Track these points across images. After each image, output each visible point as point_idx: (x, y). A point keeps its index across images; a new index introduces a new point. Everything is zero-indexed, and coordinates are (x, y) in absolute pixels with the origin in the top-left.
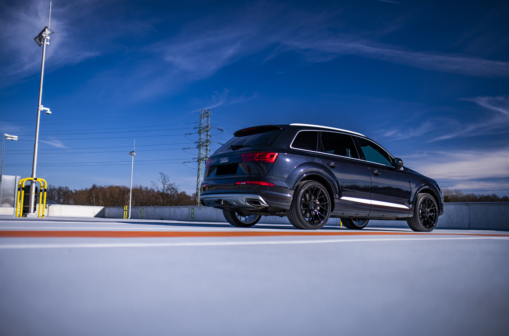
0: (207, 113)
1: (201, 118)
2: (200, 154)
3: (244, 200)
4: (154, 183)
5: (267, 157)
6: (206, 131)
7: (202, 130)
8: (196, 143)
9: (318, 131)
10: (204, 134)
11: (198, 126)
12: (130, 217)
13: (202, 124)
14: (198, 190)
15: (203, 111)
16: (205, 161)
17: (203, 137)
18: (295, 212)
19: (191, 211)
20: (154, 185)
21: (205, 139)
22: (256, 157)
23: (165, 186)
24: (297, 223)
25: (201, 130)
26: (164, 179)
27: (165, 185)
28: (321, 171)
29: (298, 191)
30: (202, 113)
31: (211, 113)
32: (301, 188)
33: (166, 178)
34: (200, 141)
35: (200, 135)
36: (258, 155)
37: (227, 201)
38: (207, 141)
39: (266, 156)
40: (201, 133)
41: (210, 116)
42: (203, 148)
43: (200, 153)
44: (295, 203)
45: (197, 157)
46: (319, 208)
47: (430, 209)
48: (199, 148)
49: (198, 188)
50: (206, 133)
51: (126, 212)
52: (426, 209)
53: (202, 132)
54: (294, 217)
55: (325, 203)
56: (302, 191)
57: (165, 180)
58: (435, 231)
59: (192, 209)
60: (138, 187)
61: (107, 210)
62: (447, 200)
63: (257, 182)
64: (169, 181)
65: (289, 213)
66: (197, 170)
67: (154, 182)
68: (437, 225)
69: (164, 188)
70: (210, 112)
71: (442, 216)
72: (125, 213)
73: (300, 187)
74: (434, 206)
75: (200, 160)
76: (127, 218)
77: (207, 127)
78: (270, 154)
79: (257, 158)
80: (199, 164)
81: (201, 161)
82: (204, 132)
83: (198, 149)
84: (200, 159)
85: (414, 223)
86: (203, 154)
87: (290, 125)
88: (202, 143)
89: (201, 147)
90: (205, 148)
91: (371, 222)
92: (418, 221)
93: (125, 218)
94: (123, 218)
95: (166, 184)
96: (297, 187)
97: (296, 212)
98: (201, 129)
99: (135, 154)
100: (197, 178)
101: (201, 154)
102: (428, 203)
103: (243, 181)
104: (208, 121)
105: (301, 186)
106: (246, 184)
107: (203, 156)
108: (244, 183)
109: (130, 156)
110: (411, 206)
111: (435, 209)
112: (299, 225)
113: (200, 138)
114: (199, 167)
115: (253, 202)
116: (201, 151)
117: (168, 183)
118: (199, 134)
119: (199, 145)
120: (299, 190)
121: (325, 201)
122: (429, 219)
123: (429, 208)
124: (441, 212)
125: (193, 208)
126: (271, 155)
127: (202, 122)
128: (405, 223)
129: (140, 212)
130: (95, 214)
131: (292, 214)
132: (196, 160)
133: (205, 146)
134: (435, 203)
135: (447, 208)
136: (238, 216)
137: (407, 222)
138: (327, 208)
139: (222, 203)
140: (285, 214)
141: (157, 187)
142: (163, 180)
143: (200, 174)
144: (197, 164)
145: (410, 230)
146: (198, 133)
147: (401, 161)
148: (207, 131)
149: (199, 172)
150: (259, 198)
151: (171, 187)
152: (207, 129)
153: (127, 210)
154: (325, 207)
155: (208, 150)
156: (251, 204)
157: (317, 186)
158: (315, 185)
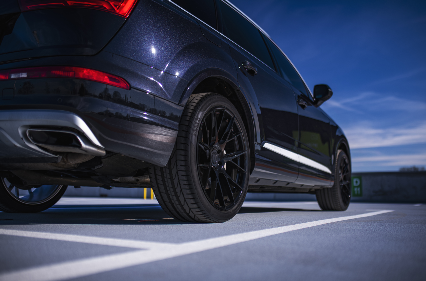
3: (20, 132)
18: (180, 173)
24: (182, 207)
44: (182, 147)
46: (225, 165)
52: (341, 175)
54: (178, 190)
55: (238, 156)
65: (160, 178)
97: (184, 173)
102: (343, 165)
115: (53, 140)
121: (238, 148)
122: (344, 191)
131: (169, 181)
136: (11, 187)
138: (242, 166)
140: (138, 180)
150: (73, 121)
154: (238, 163)
156: (43, 145)
157: (227, 109)
158: (224, 107)
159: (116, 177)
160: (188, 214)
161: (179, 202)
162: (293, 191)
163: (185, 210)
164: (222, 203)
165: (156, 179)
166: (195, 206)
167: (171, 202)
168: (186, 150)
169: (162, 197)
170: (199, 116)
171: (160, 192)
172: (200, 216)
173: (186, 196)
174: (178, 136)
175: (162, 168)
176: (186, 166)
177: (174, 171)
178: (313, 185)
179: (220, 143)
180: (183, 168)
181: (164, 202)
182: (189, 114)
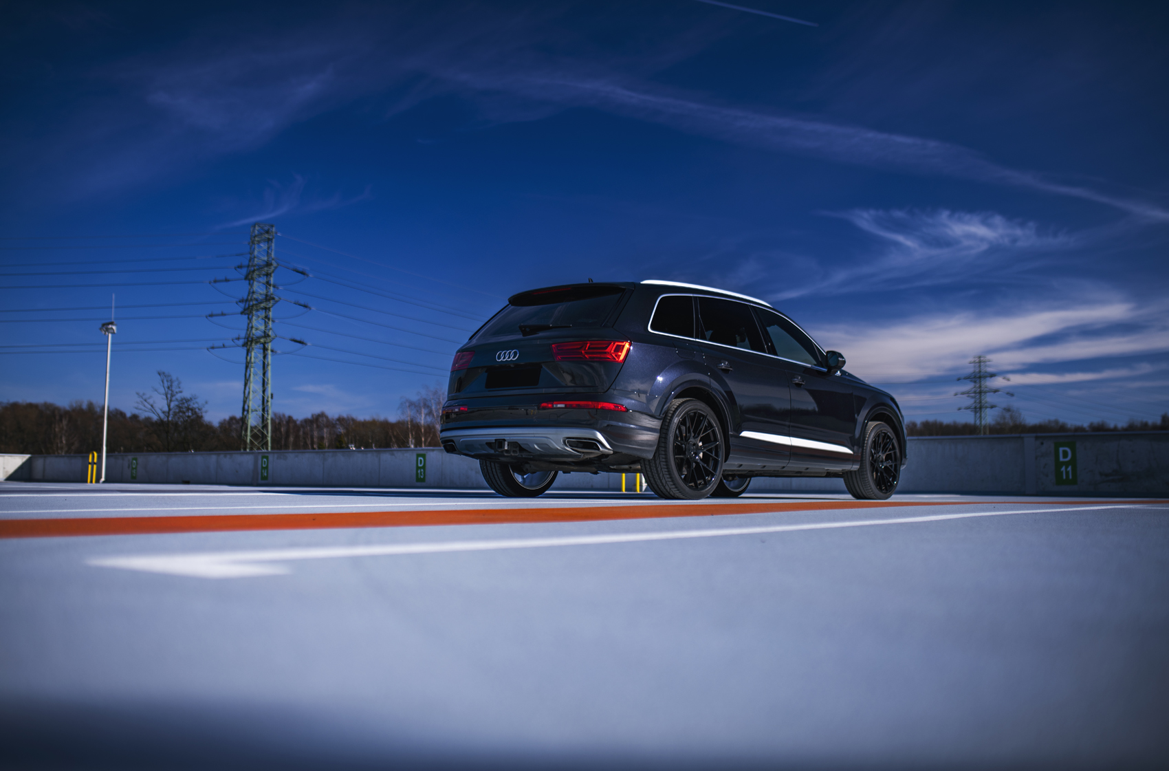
0: (267, 232)
1: (253, 243)
2: (250, 328)
3: (561, 441)
4: (144, 397)
5: (608, 350)
6: (264, 275)
7: (256, 273)
8: (241, 301)
9: (692, 295)
10: (259, 282)
11: (246, 262)
12: (103, 479)
13: (255, 257)
14: (245, 413)
15: (257, 228)
16: (262, 346)
17: (259, 288)
18: (662, 463)
19: (260, 462)
20: (145, 401)
21: (262, 292)
22: (585, 349)
23: (172, 405)
24: (664, 487)
25: (254, 271)
26: (168, 388)
27: (171, 401)
28: (705, 378)
29: (668, 421)
30: (256, 232)
31: (276, 233)
32: (673, 414)
33: (173, 384)
34: (249, 298)
35: (249, 284)
36: (588, 345)
37: (519, 442)
38: (268, 298)
39: (606, 348)
40: (252, 279)
41: (274, 240)
42: (259, 313)
43: (250, 325)
44: (663, 445)
45: (243, 334)
46: (701, 455)
47: (887, 453)
48: (248, 314)
49: (246, 407)
50: (264, 280)
51: (95, 466)
52: (880, 454)
53: (255, 275)
54: (661, 475)
55: (713, 446)
56: (676, 420)
57: (172, 391)
58: (895, 498)
59: (263, 457)
60: (85, 406)
61: (39, 463)
62: (914, 430)
63: (590, 403)
64: (181, 392)
65: (648, 467)
66: (244, 366)
67: (144, 394)
68: (898, 488)
69: (170, 409)
70: (274, 229)
71: (905, 466)
72: (91, 471)
73: (672, 412)
74: (894, 448)
75: (251, 344)
76: (98, 481)
77: (268, 264)
78: (614, 344)
79: (587, 353)
80: (248, 352)
81: (253, 344)
82: (260, 277)
83: (246, 316)
84: (250, 339)
85: (859, 482)
86: (257, 329)
87: (642, 283)
88: (254, 302)
89: (254, 312)
90: (262, 314)
91: (755, 482)
92: (867, 477)
93: (91, 482)
94: (86, 482)
95: (174, 398)
96: (666, 413)
97: (664, 463)
98: (252, 269)
99: (114, 328)
100: (243, 383)
101: (252, 327)
102: (883, 441)
103: (560, 401)
104: (270, 251)
105: (673, 409)
106: (566, 407)
107: (259, 333)
108: (563, 406)
109: (103, 332)
110: (856, 448)
111: (895, 453)
112: (668, 490)
113: (251, 291)
114: (249, 358)
115: (582, 445)
116: (254, 322)
117: (179, 396)
118: (247, 282)
119: (249, 306)
120: (669, 418)
121: (712, 439)
122: (885, 475)
123: (885, 452)
124: (903, 459)
125: (266, 455)
126: (618, 345)
127: (256, 253)
128: (840, 483)
129: (129, 467)
130: (7, 472)
131: (655, 469)
132: (241, 342)
133: (262, 309)
134: (895, 442)
135: (913, 447)
137: (845, 480)
138: (717, 455)
139: (506, 448)
140: (631, 468)
141: (152, 406)
142: (166, 389)
143: (250, 375)
144: (244, 351)
145: (849, 496)
146: (246, 278)
147: (843, 358)
148: (268, 275)
149: (248, 370)
150: (595, 435)
151: (186, 405)
152: (266, 269)
153: (95, 461)
154: (714, 452)
155: (269, 319)
156: (576, 449)
157: (700, 410)
158: (696, 409)
159: (613, 465)
160: (669, 493)
161: (663, 484)
162: (799, 475)
163: (666, 490)
164: (696, 485)
165: (645, 468)
166: (673, 486)
167: (656, 484)
168: (665, 447)
169: (650, 481)
170: (675, 421)
171: (648, 477)
172: (680, 496)
173: (667, 480)
174: (660, 437)
175: (649, 460)
176: (666, 458)
177: (658, 462)
178: (840, 469)
179: (694, 437)
180: (664, 460)
181: (652, 484)
182: (667, 424)
